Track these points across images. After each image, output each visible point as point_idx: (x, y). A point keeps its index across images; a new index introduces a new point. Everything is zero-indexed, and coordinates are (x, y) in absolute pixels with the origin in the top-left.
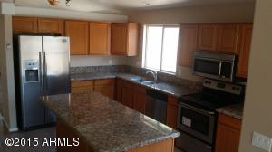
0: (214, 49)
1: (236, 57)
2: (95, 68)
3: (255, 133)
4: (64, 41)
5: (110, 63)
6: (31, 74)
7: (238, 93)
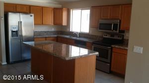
0: (109, 18)
1: (120, 21)
2: (45, 32)
3: (134, 46)
4: (31, 16)
5: (53, 30)
6: (14, 33)
7: (121, 39)
